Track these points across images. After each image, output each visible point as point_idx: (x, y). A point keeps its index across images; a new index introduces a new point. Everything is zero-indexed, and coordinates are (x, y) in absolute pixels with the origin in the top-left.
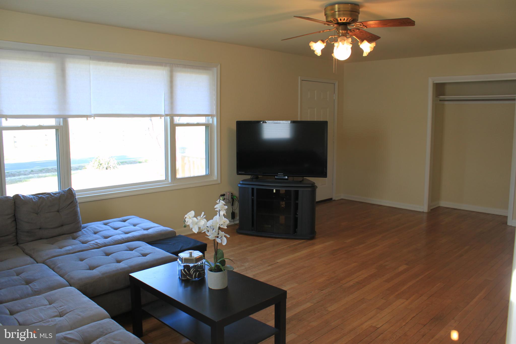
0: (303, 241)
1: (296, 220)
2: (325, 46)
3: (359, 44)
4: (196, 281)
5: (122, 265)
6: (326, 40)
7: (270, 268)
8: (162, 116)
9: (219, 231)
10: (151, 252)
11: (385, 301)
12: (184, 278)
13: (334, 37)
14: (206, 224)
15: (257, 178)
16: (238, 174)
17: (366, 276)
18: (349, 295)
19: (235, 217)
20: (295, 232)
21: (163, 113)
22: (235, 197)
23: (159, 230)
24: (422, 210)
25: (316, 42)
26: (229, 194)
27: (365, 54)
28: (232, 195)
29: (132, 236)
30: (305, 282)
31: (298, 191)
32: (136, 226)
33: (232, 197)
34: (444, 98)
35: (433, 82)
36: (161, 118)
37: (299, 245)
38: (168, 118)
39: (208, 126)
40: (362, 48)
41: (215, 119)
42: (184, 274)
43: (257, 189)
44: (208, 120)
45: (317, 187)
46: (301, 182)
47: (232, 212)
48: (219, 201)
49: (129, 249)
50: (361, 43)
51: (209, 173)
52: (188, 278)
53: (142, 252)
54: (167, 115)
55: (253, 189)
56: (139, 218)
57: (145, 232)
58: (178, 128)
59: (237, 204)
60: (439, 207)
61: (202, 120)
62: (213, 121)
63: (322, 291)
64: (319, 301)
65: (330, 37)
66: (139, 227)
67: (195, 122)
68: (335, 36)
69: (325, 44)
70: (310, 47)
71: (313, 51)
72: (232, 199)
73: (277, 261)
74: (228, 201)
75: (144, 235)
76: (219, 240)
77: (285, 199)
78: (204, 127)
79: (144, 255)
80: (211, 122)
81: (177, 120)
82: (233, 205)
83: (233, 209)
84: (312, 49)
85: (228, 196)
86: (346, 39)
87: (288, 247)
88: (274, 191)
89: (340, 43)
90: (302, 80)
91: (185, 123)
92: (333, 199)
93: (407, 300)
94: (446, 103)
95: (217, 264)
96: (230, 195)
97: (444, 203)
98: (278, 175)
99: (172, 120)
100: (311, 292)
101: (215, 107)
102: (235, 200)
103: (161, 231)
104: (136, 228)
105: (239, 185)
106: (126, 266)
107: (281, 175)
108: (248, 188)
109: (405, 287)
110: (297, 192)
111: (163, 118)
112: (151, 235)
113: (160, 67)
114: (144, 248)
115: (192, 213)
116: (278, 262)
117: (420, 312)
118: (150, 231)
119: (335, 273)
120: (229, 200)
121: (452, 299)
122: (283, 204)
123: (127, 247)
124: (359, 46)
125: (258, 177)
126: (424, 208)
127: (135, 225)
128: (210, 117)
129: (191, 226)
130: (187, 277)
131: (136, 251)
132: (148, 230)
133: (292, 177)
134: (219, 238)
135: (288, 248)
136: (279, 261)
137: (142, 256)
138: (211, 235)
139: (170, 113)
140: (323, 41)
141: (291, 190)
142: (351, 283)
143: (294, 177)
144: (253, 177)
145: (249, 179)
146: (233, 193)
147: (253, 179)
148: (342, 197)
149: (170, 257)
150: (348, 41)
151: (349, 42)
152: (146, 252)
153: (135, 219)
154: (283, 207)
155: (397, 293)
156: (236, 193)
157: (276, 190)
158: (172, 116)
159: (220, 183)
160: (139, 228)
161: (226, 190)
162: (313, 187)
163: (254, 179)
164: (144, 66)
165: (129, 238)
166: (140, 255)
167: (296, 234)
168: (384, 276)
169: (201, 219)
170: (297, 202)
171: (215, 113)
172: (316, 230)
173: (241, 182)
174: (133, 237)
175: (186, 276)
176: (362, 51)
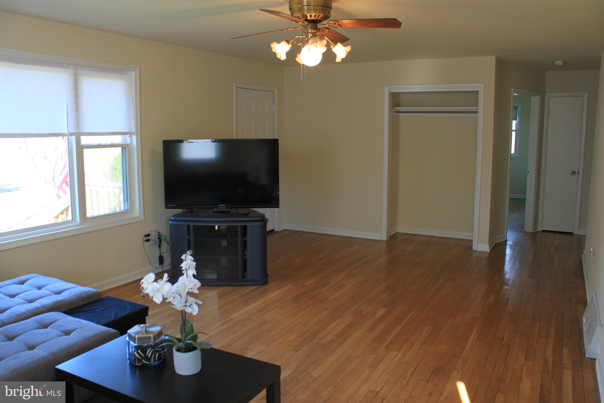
0: (254, 287)
1: (245, 262)
2: (290, 48)
3: (332, 47)
4: (155, 366)
5: (39, 353)
6: (292, 41)
7: (225, 327)
8: (65, 136)
9: (187, 297)
10: (77, 327)
11: (375, 356)
12: (138, 363)
13: (301, 38)
14: (171, 289)
15: (192, 212)
16: (167, 207)
17: (344, 327)
18: (331, 354)
19: (164, 263)
20: (244, 276)
21: (65, 131)
22: (163, 237)
23: (79, 292)
24: (380, 239)
25: (279, 42)
26: (155, 234)
27: (338, 60)
28: (159, 234)
29: (41, 306)
30: (274, 341)
31: (246, 226)
32: (43, 289)
33: (159, 237)
34: (399, 109)
35: (389, 91)
36: (63, 138)
37: (252, 293)
38: (73, 139)
39: (124, 147)
40: (335, 52)
41: (134, 138)
42: (138, 358)
43: (194, 226)
44: (125, 140)
45: (267, 220)
46: (247, 215)
47: (159, 256)
48: (186, 256)
49: (41, 325)
50: (334, 46)
51: (129, 208)
52: (144, 363)
53: (63, 329)
54: (71, 134)
55: (188, 226)
56: (43, 277)
57: (59, 298)
58: (86, 151)
59: (164, 245)
60: (397, 233)
61: (118, 139)
62: (131, 141)
63: (298, 352)
64: (299, 366)
65: (297, 37)
66: (47, 290)
67: (109, 142)
68: (303, 36)
69: (290, 46)
70: (270, 48)
71: (275, 54)
72: (159, 239)
73: (232, 317)
74: (154, 243)
75: (58, 302)
76: (188, 310)
77: (229, 237)
78: (120, 148)
79: (67, 333)
80: (129, 142)
81: (85, 140)
82: (160, 246)
83: (161, 251)
84: (274, 51)
85: (154, 237)
86: (319, 41)
87: (239, 296)
88: (216, 228)
89: (312, 45)
90: (237, 88)
91: (95, 145)
92: (276, 230)
93: (399, 351)
94: (401, 115)
95: (188, 342)
96: (157, 234)
97: (401, 229)
98: (219, 207)
99: (78, 141)
100: (285, 355)
101: (133, 122)
102: (162, 240)
103: (81, 294)
104: (43, 291)
105: (170, 222)
106: (45, 354)
107: (221, 207)
108: (182, 225)
109: (392, 336)
110: (245, 228)
111: (66, 138)
112: (68, 300)
113: (59, 69)
114: (64, 322)
115: (152, 276)
116: (233, 319)
117: (418, 365)
118: (65, 296)
119: (306, 326)
120: (156, 240)
121: (446, 345)
122: (225, 243)
123: (39, 323)
124: (331, 49)
125: (193, 210)
126: (383, 236)
127: (39, 288)
128: (128, 136)
129: (151, 295)
130: (142, 362)
131: (53, 328)
132: (61, 294)
133: (235, 209)
134: (188, 306)
135: (240, 298)
136: (233, 316)
137: (63, 334)
138: (178, 305)
139: (75, 132)
140: (288, 42)
141: (238, 226)
142: (329, 338)
143: (237, 209)
144: (186, 210)
145: (181, 213)
146: (159, 232)
147: (186, 212)
148: (286, 227)
149: (105, 332)
150: (323, 43)
151: (323, 45)
152: (70, 327)
153: (39, 279)
154: (225, 246)
155: (385, 344)
156: (165, 232)
157: (219, 227)
158: (78, 135)
159: (143, 220)
160: (48, 292)
161: (151, 228)
162: (263, 220)
163: (188, 213)
164: (37, 67)
165: (37, 308)
166: (61, 333)
167: (245, 279)
168: (363, 324)
169: (163, 284)
170: (245, 239)
171: (133, 130)
172: (268, 273)
173: (172, 218)
174: (43, 306)
175: (141, 360)
176: (334, 56)
